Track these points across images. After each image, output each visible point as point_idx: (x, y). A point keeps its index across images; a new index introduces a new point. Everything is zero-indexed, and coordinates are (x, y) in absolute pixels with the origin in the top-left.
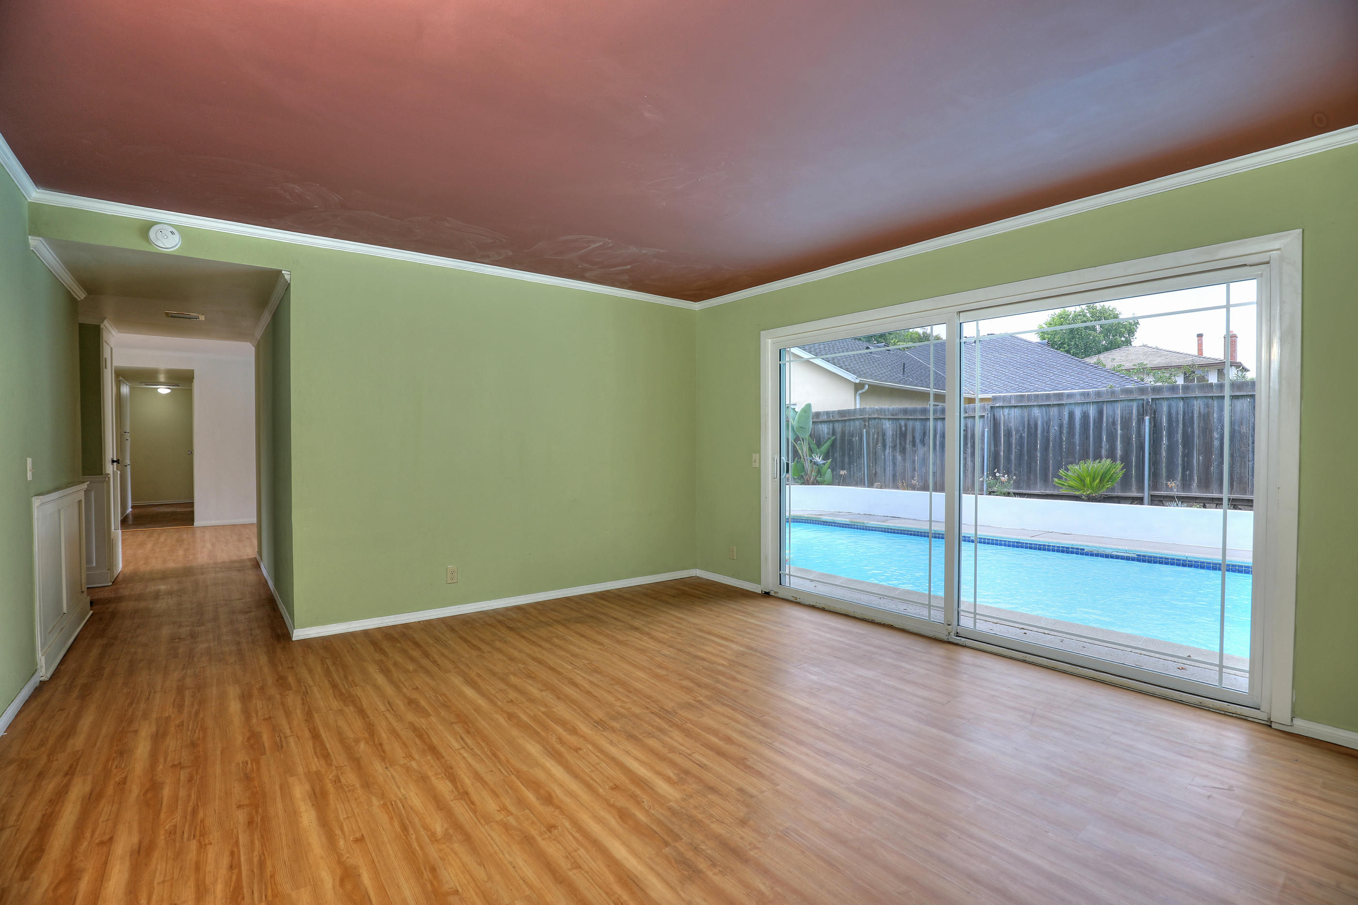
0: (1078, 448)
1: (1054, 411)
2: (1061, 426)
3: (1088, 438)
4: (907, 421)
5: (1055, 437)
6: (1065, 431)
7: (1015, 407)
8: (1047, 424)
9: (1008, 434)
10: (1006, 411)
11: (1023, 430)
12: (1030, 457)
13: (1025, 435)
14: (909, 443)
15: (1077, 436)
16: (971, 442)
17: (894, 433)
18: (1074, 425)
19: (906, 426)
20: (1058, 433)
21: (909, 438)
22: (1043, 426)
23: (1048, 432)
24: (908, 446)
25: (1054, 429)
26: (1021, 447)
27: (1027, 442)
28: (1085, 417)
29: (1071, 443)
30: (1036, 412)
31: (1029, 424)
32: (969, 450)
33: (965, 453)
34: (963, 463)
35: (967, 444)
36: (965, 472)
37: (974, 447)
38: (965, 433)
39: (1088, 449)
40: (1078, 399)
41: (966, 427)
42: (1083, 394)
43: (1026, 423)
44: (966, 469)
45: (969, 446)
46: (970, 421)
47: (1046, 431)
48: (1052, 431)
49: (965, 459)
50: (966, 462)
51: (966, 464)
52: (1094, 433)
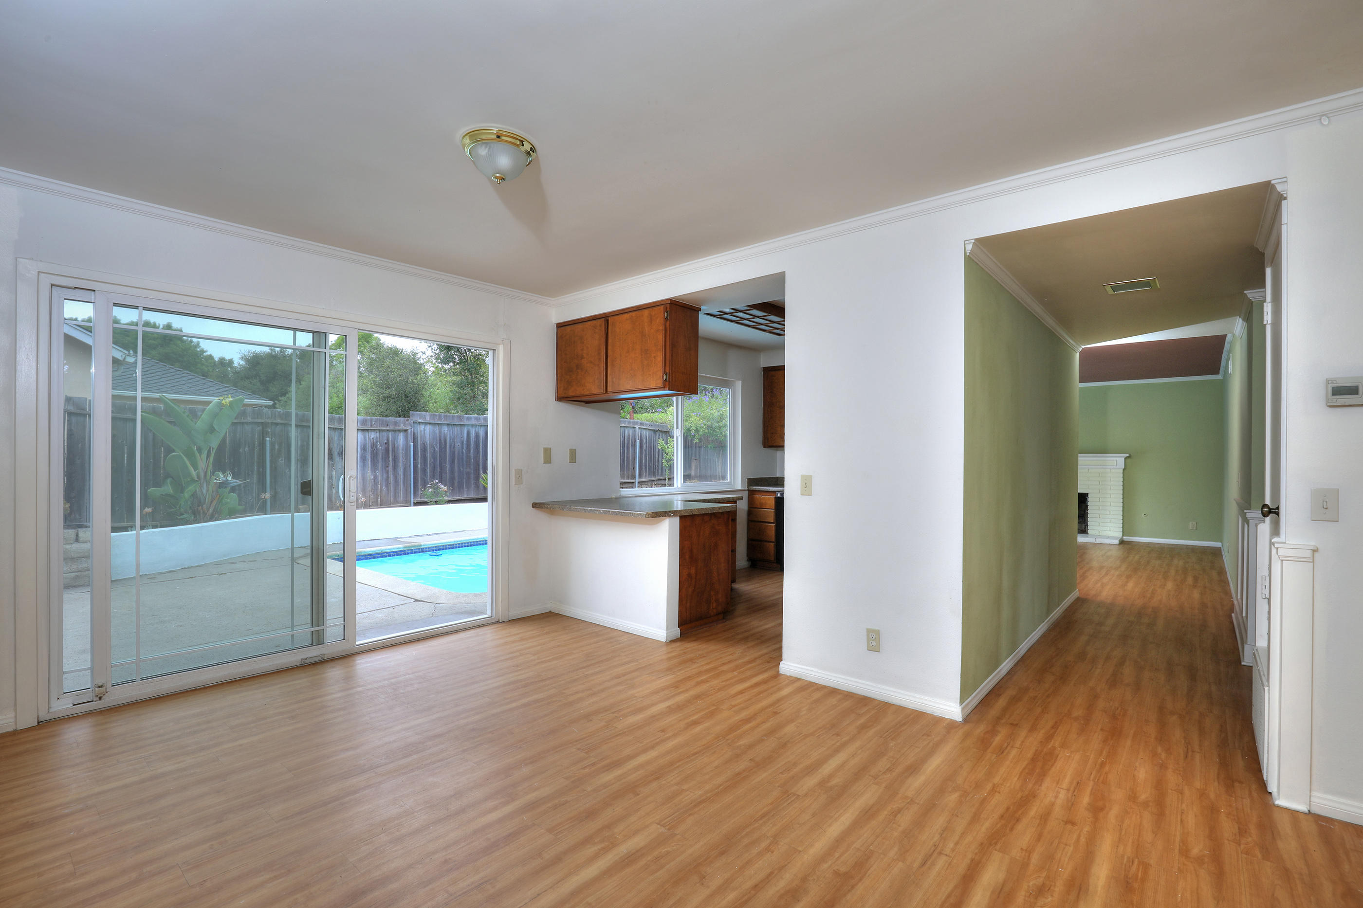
0: (472, 460)
1: (457, 430)
2: (462, 443)
3: (478, 452)
5: (459, 452)
6: (465, 446)
7: (430, 424)
8: (453, 440)
9: (424, 450)
10: (423, 427)
11: (436, 445)
12: (441, 468)
13: (437, 449)
15: (472, 451)
16: (392, 456)
20: (460, 448)
22: (450, 443)
23: (454, 448)
26: (434, 460)
27: (440, 456)
28: (477, 436)
29: (468, 457)
30: (445, 429)
31: (440, 440)
32: (391, 463)
33: (388, 467)
34: (385, 476)
35: (389, 458)
36: (387, 486)
37: (395, 460)
38: (387, 445)
39: (479, 461)
40: (473, 422)
41: (388, 440)
42: (476, 418)
43: (438, 439)
44: (388, 482)
45: (391, 459)
46: (390, 435)
47: (453, 447)
48: (456, 447)
49: (388, 472)
50: (388, 475)
51: (388, 477)
52: (483, 448)
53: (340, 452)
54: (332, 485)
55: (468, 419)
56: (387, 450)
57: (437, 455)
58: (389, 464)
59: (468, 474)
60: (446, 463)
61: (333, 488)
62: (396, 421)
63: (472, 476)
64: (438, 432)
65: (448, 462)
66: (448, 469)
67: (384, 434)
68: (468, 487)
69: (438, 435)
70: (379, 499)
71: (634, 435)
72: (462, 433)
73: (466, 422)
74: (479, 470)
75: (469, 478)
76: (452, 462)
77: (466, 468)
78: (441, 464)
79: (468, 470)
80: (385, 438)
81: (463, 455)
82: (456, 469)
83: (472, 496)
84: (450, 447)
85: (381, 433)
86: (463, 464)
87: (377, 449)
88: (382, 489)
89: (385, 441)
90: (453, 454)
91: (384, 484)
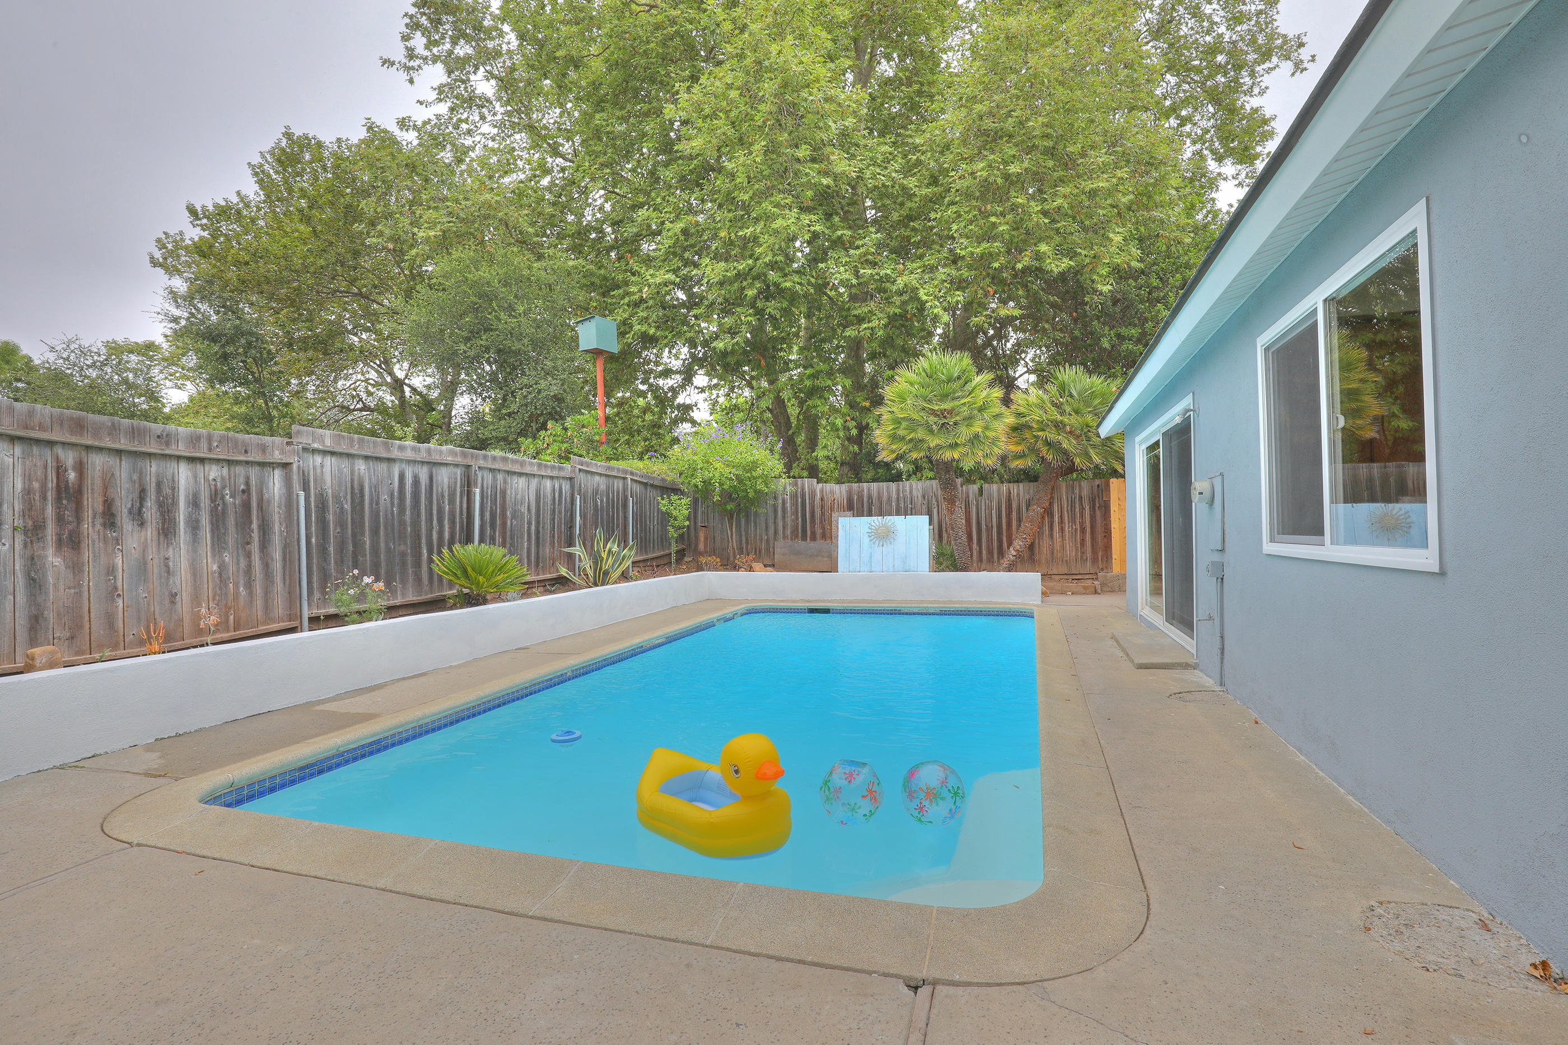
0: (409, 529)
1: (381, 469)
2: (392, 495)
3: (419, 515)
4: (83, 453)
5: (386, 511)
6: (396, 502)
7: (333, 453)
8: (375, 488)
9: (322, 506)
10: (318, 459)
11: (345, 498)
12: (355, 545)
13: (347, 507)
14: (94, 517)
15: (408, 513)
16: (258, 519)
17: (36, 485)
18: (405, 493)
19: (80, 468)
20: (389, 505)
21: (92, 503)
22: (371, 495)
23: (377, 504)
24: (91, 528)
25: (385, 497)
26: (342, 529)
27: (352, 519)
28: (416, 482)
29: (402, 523)
30: (361, 466)
31: (352, 487)
32: (255, 535)
33: (248, 543)
34: (243, 564)
35: (251, 523)
36: (249, 585)
37: (265, 529)
38: (245, 497)
39: (419, 531)
40: (409, 454)
41: (247, 484)
42: (414, 449)
43: (349, 485)
44: (250, 578)
45: (255, 526)
46: (254, 473)
47: (375, 502)
48: (382, 502)
49: (248, 555)
50: (250, 561)
51: (250, 565)
52: (426, 507)
53: (135, 510)
54: (116, 588)
55: (401, 448)
56: (247, 506)
57: (347, 519)
58: (251, 537)
59: (403, 554)
60: (363, 534)
61: (119, 595)
62: (265, 444)
63: (409, 560)
64: (346, 471)
65: (367, 533)
66: (367, 547)
67: (240, 470)
68: (404, 582)
69: (349, 479)
70: (232, 617)
71: (625, 490)
72: (390, 476)
73: (395, 454)
74: (420, 547)
75: (404, 564)
76: (375, 532)
77: (400, 545)
78: (354, 535)
79: (402, 548)
80: (242, 480)
81: (393, 519)
82: (382, 545)
83: (411, 598)
84: (371, 504)
85: (232, 468)
86: (394, 539)
87: (224, 502)
88: (236, 594)
89: (242, 487)
90: (375, 515)
91: (242, 582)
